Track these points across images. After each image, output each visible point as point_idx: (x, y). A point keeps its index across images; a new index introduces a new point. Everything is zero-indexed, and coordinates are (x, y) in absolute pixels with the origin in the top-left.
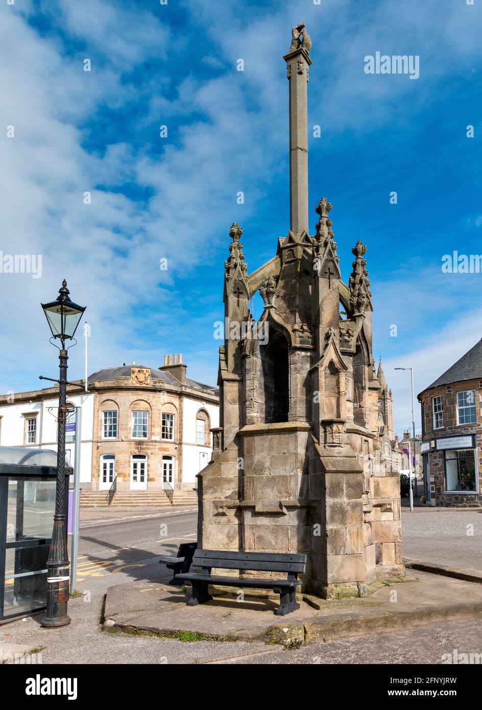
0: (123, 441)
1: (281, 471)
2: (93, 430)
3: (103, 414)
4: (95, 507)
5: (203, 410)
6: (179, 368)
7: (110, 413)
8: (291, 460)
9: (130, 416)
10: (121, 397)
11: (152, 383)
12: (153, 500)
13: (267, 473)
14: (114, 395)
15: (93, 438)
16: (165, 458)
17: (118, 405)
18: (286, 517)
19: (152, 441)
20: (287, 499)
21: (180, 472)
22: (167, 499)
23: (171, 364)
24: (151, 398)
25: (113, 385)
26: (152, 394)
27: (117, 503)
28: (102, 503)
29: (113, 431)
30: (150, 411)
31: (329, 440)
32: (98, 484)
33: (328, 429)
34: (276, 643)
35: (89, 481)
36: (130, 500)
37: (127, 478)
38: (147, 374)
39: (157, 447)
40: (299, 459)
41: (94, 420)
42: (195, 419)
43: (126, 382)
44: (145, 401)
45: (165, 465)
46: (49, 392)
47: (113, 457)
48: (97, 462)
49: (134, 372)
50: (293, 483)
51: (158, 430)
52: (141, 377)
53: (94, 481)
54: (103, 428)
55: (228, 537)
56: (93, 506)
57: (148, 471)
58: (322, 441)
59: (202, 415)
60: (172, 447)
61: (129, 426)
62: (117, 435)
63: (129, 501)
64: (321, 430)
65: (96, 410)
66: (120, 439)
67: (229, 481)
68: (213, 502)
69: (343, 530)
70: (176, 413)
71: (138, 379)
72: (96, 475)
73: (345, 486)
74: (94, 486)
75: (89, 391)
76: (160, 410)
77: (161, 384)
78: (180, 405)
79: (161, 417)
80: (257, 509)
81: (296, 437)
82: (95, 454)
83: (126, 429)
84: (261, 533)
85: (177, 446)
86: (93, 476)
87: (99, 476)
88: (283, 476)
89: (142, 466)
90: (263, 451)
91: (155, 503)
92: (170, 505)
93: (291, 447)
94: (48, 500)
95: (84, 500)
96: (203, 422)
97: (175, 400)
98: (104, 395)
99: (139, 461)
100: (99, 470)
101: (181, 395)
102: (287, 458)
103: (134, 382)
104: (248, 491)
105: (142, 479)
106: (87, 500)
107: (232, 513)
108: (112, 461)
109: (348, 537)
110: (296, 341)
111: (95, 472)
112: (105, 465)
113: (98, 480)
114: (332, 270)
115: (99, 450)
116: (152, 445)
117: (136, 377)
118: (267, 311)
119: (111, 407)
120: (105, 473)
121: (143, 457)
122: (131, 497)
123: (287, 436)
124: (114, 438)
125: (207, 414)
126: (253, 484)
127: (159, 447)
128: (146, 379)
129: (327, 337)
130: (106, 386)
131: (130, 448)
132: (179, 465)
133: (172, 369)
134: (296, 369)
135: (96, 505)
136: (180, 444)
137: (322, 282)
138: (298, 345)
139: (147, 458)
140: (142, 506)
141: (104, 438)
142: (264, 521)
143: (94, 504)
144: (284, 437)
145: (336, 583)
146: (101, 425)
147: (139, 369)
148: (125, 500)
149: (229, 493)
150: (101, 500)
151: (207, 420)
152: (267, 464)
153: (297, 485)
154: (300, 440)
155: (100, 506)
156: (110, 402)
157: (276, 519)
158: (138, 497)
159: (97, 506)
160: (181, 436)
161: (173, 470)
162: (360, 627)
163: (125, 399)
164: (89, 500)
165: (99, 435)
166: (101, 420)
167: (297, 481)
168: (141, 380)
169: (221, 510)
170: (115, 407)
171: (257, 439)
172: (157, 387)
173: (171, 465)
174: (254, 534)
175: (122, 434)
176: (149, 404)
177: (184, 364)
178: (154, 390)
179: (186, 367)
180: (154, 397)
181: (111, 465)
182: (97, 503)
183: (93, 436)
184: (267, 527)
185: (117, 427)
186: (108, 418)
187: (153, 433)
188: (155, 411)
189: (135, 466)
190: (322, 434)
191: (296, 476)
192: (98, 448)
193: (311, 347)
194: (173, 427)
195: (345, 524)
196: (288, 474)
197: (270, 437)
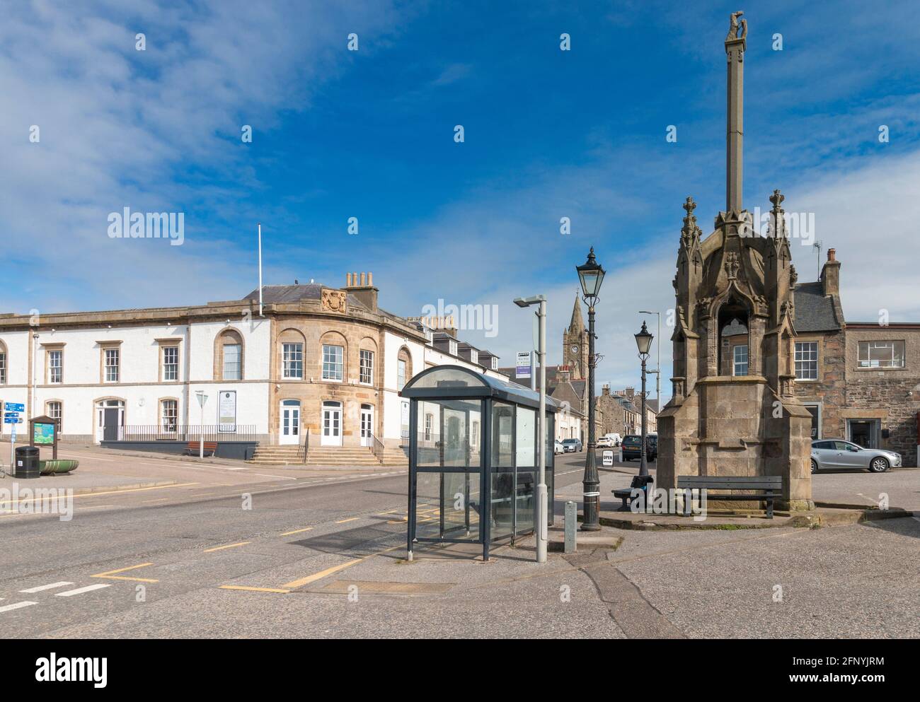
0: (311, 382)
1: (740, 415)
2: (270, 367)
3: (283, 347)
4: (287, 465)
5: (404, 349)
6: (369, 292)
7: (293, 346)
8: (752, 406)
9: (321, 352)
10: (308, 326)
11: (348, 311)
12: (358, 457)
13: (728, 417)
14: (297, 323)
15: (270, 378)
16: (365, 406)
17: (303, 335)
18: (746, 451)
19: (349, 385)
20: (747, 437)
21: (381, 425)
22: (373, 458)
23: (356, 285)
24: (347, 329)
25: (297, 310)
26: (348, 325)
27: (315, 460)
28: (295, 460)
29: (297, 368)
30: (346, 347)
31: (785, 391)
32: (277, 437)
33: (785, 382)
34: (803, 526)
35: (267, 432)
36: (331, 457)
37: (317, 430)
38: (343, 298)
39: (355, 393)
40: (758, 406)
41: (271, 354)
42: (397, 359)
43: (315, 307)
44: (340, 333)
45: (363, 415)
46: (200, 312)
47: (297, 403)
48: (275, 408)
49: (325, 295)
50: (753, 425)
51: (355, 371)
52: (335, 302)
53: (272, 433)
54: (283, 364)
55: (692, 468)
56: (284, 464)
57: (343, 423)
58: (779, 392)
59: (404, 354)
60: (371, 393)
61: (319, 364)
62: (303, 375)
63: (329, 459)
64: (779, 383)
65: (273, 342)
66: (308, 380)
67: (692, 422)
68: (682, 439)
69: (799, 461)
70: (375, 351)
71: (330, 304)
72: (274, 425)
73: (801, 427)
74: (272, 439)
75: (264, 316)
76: (358, 346)
77: (359, 312)
78: (380, 341)
79: (359, 355)
80: (720, 445)
81: (756, 388)
82: (273, 398)
83: (316, 368)
84: (723, 464)
85: (377, 392)
86: (270, 426)
87: (278, 426)
88: (743, 419)
89: (336, 415)
90: (724, 398)
91: (362, 461)
92: (379, 465)
93: (752, 396)
94: (211, 455)
95: (269, 456)
96: (403, 363)
97: (375, 334)
98: (285, 321)
99: (332, 410)
100: (278, 419)
101: (382, 327)
102: (747, 405)
103: (325, 307)
104: (710, 430)
105: (336, 433)
106: (272, 456)
107: (694, 448)
108: (296, 408)
109: (802, 466)
110: (757, 311)
111: (272, 421)
112: (287, 413)
113: (278, 432)
114: (786, 254)
115: (278, 393)
116: (349, 390)
117: (329, 301)
118: (731, 282)
119: (295, 338)
120: (286, 422)
121: (337, 404)
122: (330, 454)
123: (748, 387)
124: (299, 379)
125: (408, 353)
126: (716, 425)
127: (357, 392)
128: (341, 305)
129: (783, 309)
130: (287, 310)
131: (320, 392)
132: (379, 416)
133: (358, 292)
134: (756, 333)
135: (287, 462)
136: (381, 389)
137: (779, 262)
138: (760, 314)
139: (341, 406)
140: (347, 464)
141: (283, 378)
142: (726, 455)
143: (284, 462)
144: (745, 388)
145: (795, 499)
146: (280, 360)
147: (332, 291)
148: (323, 457)
149: (691, 432)
150: (292, 457)
151: (408, 361)
152: (729, 409)
153: (756, 426)
154: (759, 390)
155: (294, 464)
156: (293, 332)
157: (737, 453)
158: (340, 454)
159: (289, 464)
160: (383, 380)
161: (372, 422)
162: (846, 518)
163: (314, 329)
164: (275, 456)
165: (277, 374)
166: (280, 355)
167: (756, 423)
168: (335, 306)
169: (688, 446)
170: (299, 339)
171: (720, 388)
172: (354, 316)
173: (369, 416)
174: (716, 466)
175: (310, 374)
176: (344, 337)
177: (374, 287)
178: (351, 320)
179: (377, 291)
180: (351, 329)
181: (295, 413)
182: (288, 460)
183: (270, 375)
184: (728, 460)
185: (304, 364)
186: (289, 352)
187: (350, 375)
188: (352, 347)
189: (327, 415)
190: (779, 387)
191: (756, 419)
192: (276, 390)
193: (768, 315)
194: (372, 368)
195: (800, 456)
196: (748, 418)
197: (731, 387)
